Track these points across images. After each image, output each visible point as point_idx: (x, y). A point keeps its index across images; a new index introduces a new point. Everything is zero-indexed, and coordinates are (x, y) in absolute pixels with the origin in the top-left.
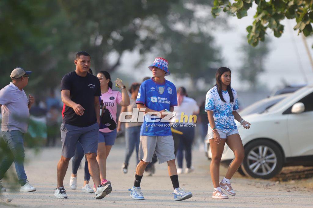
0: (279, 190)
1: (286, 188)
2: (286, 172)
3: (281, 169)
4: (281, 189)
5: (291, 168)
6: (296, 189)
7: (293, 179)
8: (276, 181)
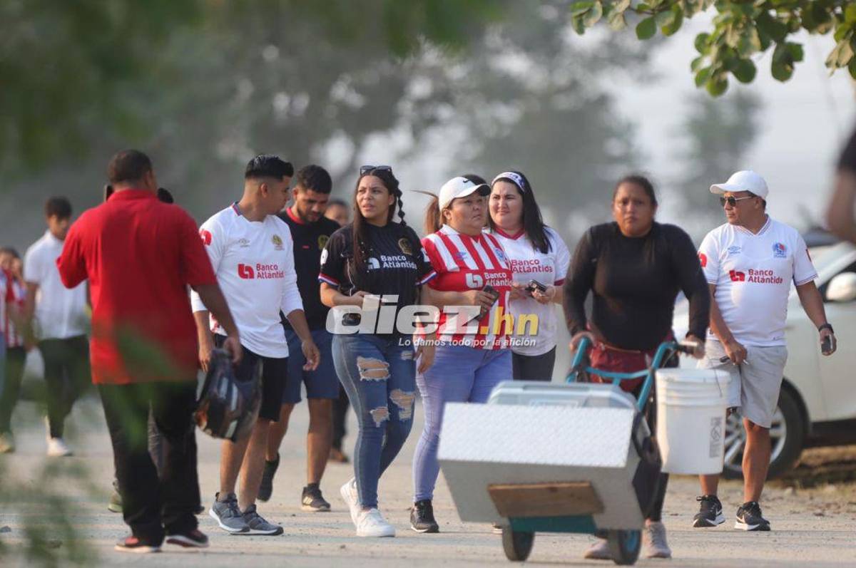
0: (794, 513)
1: (811, 505)
2: (811, 462)
3: (798, 454)
4: (800, 508)
5: (826, 452)
6: (839, 507)
7: (831, 482)
8: (785, 487)
